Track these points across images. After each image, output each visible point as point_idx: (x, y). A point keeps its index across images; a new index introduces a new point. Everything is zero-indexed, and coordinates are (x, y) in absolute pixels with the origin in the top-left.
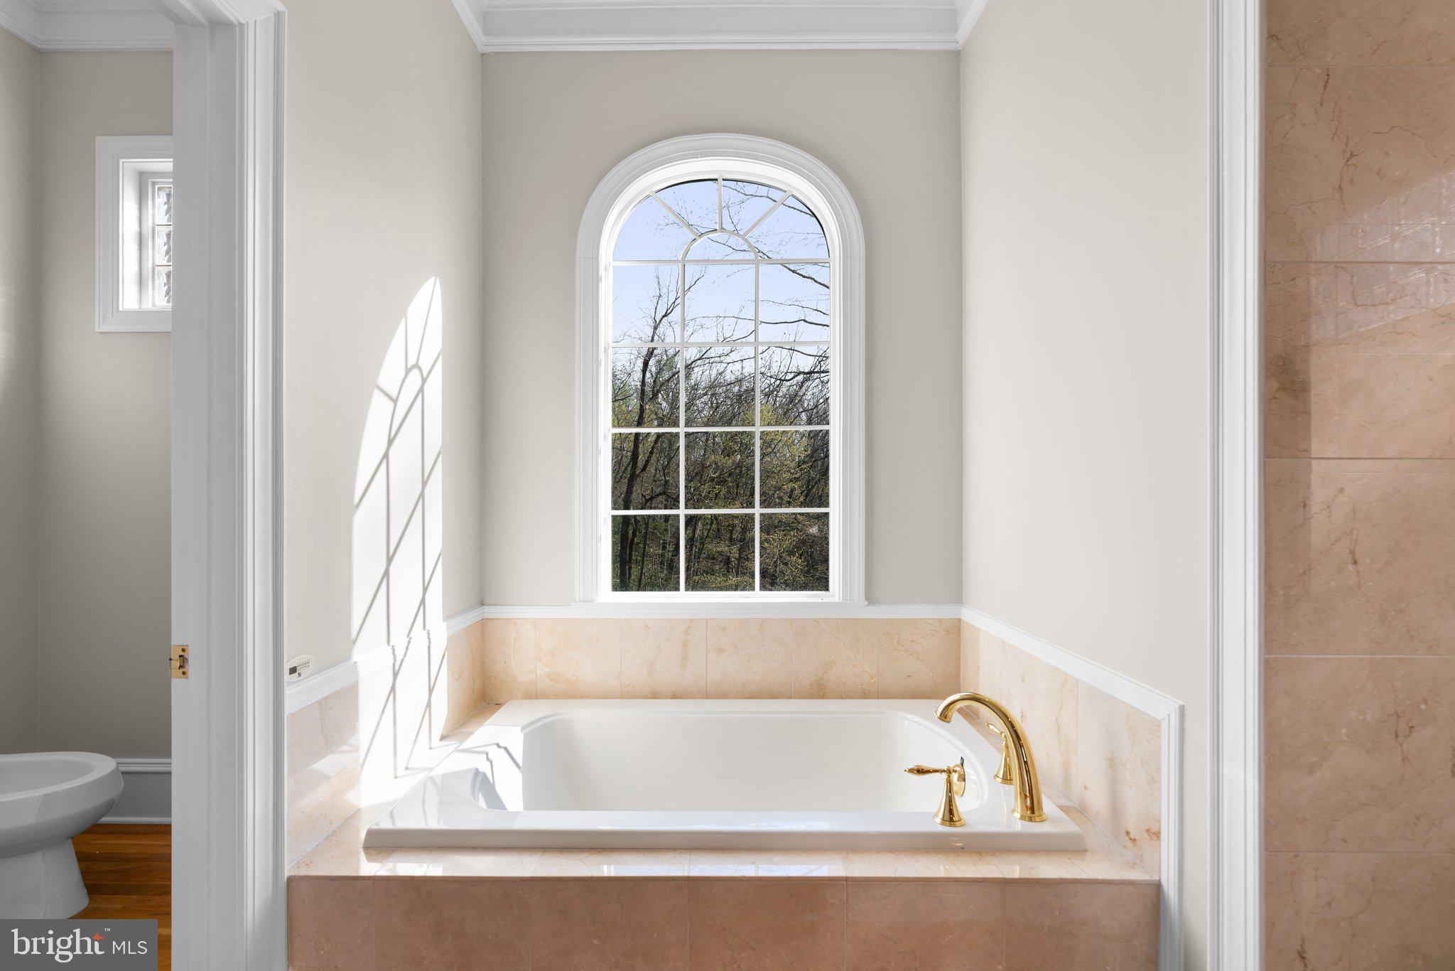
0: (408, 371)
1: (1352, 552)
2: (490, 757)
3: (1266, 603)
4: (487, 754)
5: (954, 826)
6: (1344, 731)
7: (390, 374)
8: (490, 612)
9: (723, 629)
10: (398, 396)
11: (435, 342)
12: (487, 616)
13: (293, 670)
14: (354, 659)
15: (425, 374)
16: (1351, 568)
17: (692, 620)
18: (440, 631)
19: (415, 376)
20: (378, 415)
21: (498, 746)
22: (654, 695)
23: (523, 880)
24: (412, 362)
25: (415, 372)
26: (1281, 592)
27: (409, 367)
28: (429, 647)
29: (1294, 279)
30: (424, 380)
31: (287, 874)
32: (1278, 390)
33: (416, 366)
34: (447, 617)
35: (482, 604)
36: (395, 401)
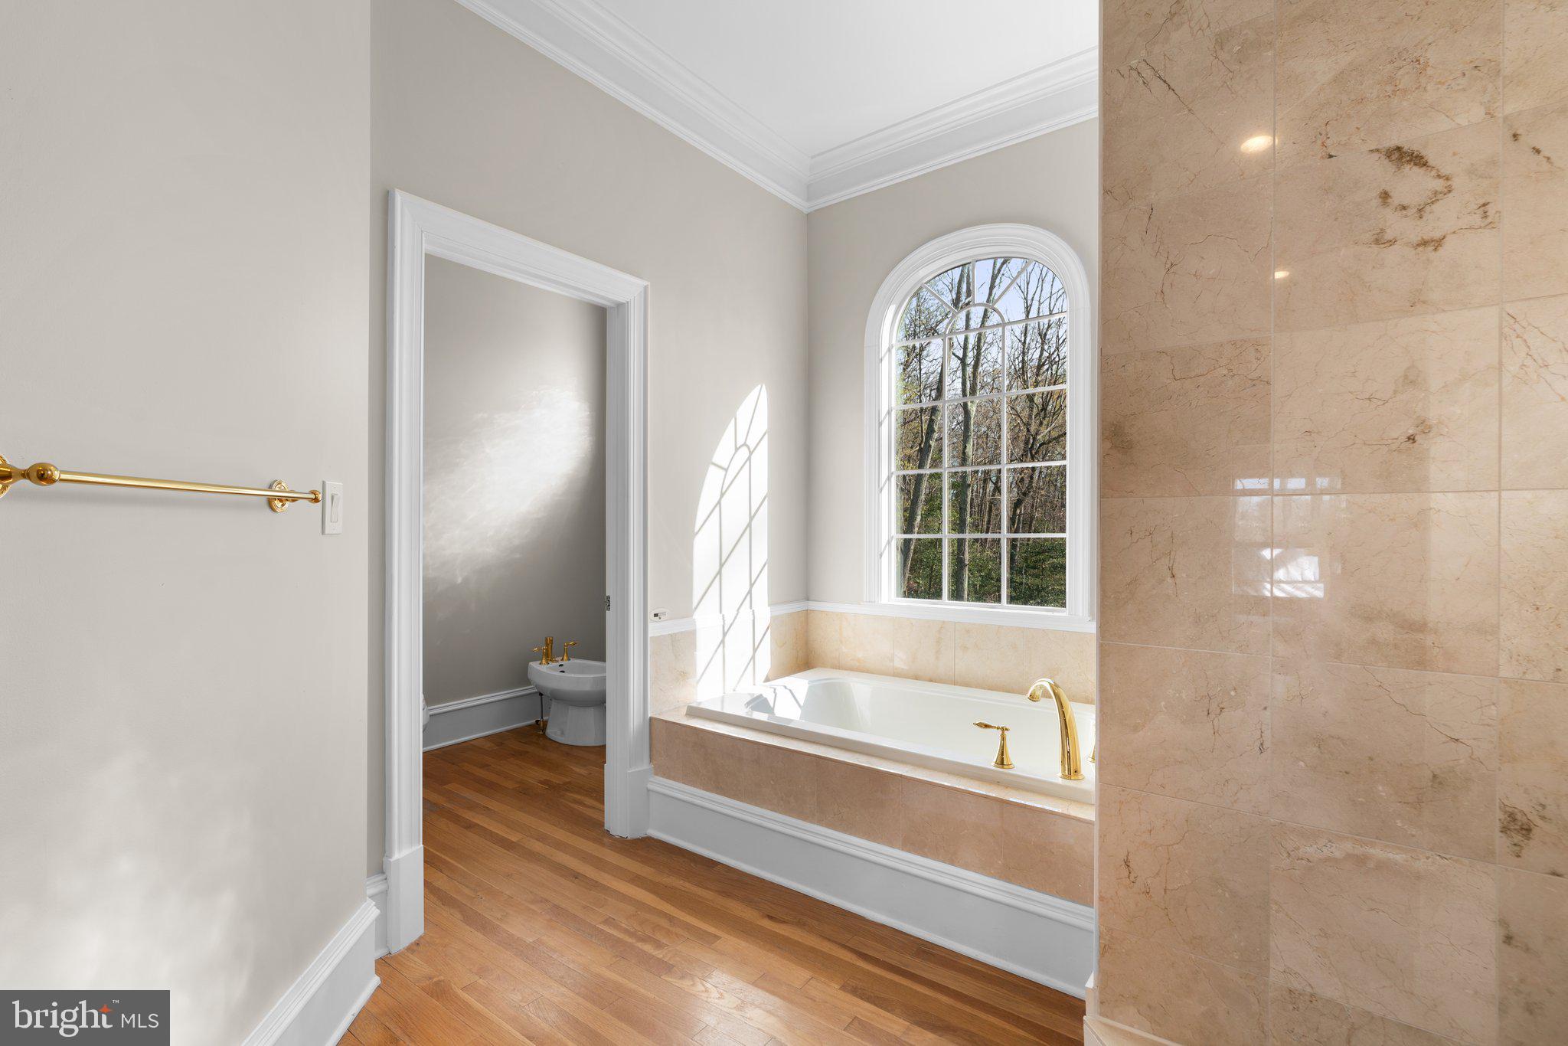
0: (737, 449)
1: (1170, 568)
2: (777, 691)
3: (1101, 602)
4: (775, 690)
5: (1003, 767)
6: (1163, 703)
7: (723, 452)
8: (813, 605)
9: (968, 631)
10: (729, 466)
11: (762, 424)
12: (811, 608)
13: (656, 615)
14: (694, 617)
15: (752, 450)
16: (1169, 580)
17: (944, 622)
18: (764, 613)
19: (744, 453)
20: (713, 479)
21: (786, 687)
22: (917, 678)
23: (740, 739)
24: (740, 442)
25: (744, 450)
26: (1112, 596)
27: (738, 447)
28: (754, 621)
29: (1124, 366)
30: (751, 453)
31: (649, 715)
32: (1111, 448)
33: (745, 444)
34: (772, 604)
35: (808, 600)
36: (726, 470)
